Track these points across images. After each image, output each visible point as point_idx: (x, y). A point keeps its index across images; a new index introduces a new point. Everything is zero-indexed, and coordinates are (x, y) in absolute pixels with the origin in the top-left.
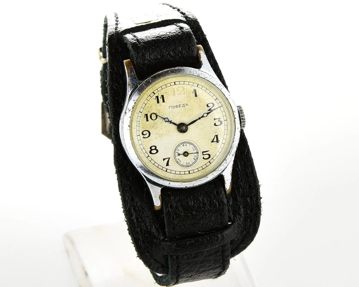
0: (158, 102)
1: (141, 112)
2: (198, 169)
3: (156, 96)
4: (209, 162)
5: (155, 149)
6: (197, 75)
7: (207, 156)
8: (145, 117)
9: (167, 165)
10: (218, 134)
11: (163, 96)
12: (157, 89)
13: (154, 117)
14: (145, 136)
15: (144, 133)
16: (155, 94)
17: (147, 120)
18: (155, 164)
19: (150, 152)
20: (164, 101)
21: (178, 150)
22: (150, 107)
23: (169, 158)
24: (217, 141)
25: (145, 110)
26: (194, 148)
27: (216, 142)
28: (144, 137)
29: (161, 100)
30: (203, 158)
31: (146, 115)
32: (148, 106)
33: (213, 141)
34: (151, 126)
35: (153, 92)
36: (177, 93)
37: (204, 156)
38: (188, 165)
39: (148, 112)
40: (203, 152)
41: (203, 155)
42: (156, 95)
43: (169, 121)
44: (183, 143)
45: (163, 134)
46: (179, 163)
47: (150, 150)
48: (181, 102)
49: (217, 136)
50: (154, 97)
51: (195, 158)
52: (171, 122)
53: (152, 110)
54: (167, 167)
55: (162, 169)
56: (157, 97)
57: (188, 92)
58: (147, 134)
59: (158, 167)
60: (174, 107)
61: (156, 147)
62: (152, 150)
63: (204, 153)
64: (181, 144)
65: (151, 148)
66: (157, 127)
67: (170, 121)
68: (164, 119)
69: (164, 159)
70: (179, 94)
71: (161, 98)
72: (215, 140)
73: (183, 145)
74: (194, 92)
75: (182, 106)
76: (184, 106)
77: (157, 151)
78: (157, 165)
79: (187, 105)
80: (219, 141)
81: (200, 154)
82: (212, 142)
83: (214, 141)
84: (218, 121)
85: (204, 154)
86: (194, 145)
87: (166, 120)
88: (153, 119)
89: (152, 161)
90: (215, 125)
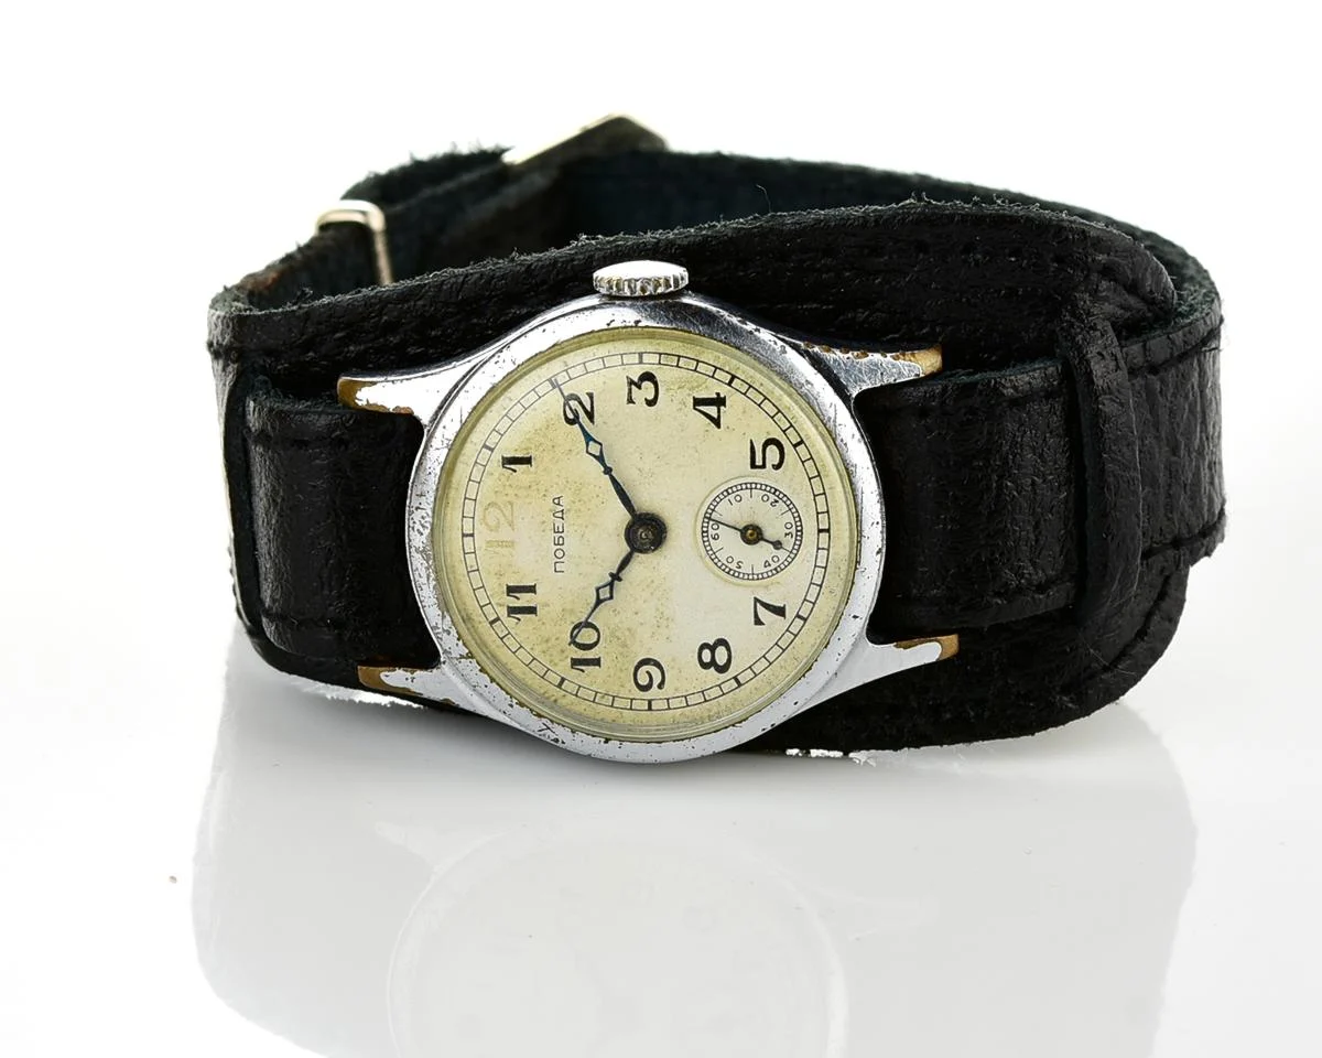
0: (532, 610)
1: (563, 680)
2: (815, 496)
3: (509, 616)
4: (795, 446)
5: (712, 649)
6: (446, 450)
7: (773, 451)
8: (583, 671)
9: (780, 611)
10: (689, 395)
11: (511, 590)
12: (481, 607)
13: (587, 636)
14: (657, 680)
15: (643, 680)
16: (498, 619)
17: (596, 662)
18: (771, 657)
19: (722, 669)
20: (532, 589)
21: (730, 560)
22: (544, 646)
23: (756, 600)
24: (719, 401)
25: (556, 664)
26: (731, 497)
27: (722, 408)
28: (660, 686)
29: (525, 600)
30: (777, 467)
31: (576, 663)
32: (544, 652)
33: (717, 422)
34: (621, 654)
35: (492, 623)
36: (505, 534)
37: (769, 465)
38: (793, 530)
39: (566, 653)
40: (753, 465)
41: (764, 466)
42: (503, 612)
43: (611, 585)
44: (706, 539)
45: (657, 610)
46: (783, 566)
47: (712, 669)
48: (544, 522)
49: (698, 402)
50: (510, 622)
51: (773, 498)
52: (616, 577)
53: (557, 639)
54: (790, 613)
55: (796, 636)
56: (512, 611)
57: (510, 491)
58: (648, 672)
59: (784, 650)
60: (559, 554)
61: (704, 646)
62: (713, 663)
63: (759, 462)
64: (707, 544)
65: (705, 666)
66: (629, 630)
67: (610, 579)
68: (599, 602)
69: (758, 622)
70: (511, 524)
71: (518, 598)
72: (712, 410)
73: (714, 538)
74: (513, 467)
75: (559, 523)
76: (560, 515)
77: (722, 642)
78: (777, 651)
79: (557, 501)
80: (718, 394)
81: (759, 476)
82: (718, 425)
83: (716, 416)
84: (639, 387)
85: (761, 464)
86: (722, 497)
87: (605, 593)
88: (595, 640)
89: (757, 669)
90: (651, 403)
